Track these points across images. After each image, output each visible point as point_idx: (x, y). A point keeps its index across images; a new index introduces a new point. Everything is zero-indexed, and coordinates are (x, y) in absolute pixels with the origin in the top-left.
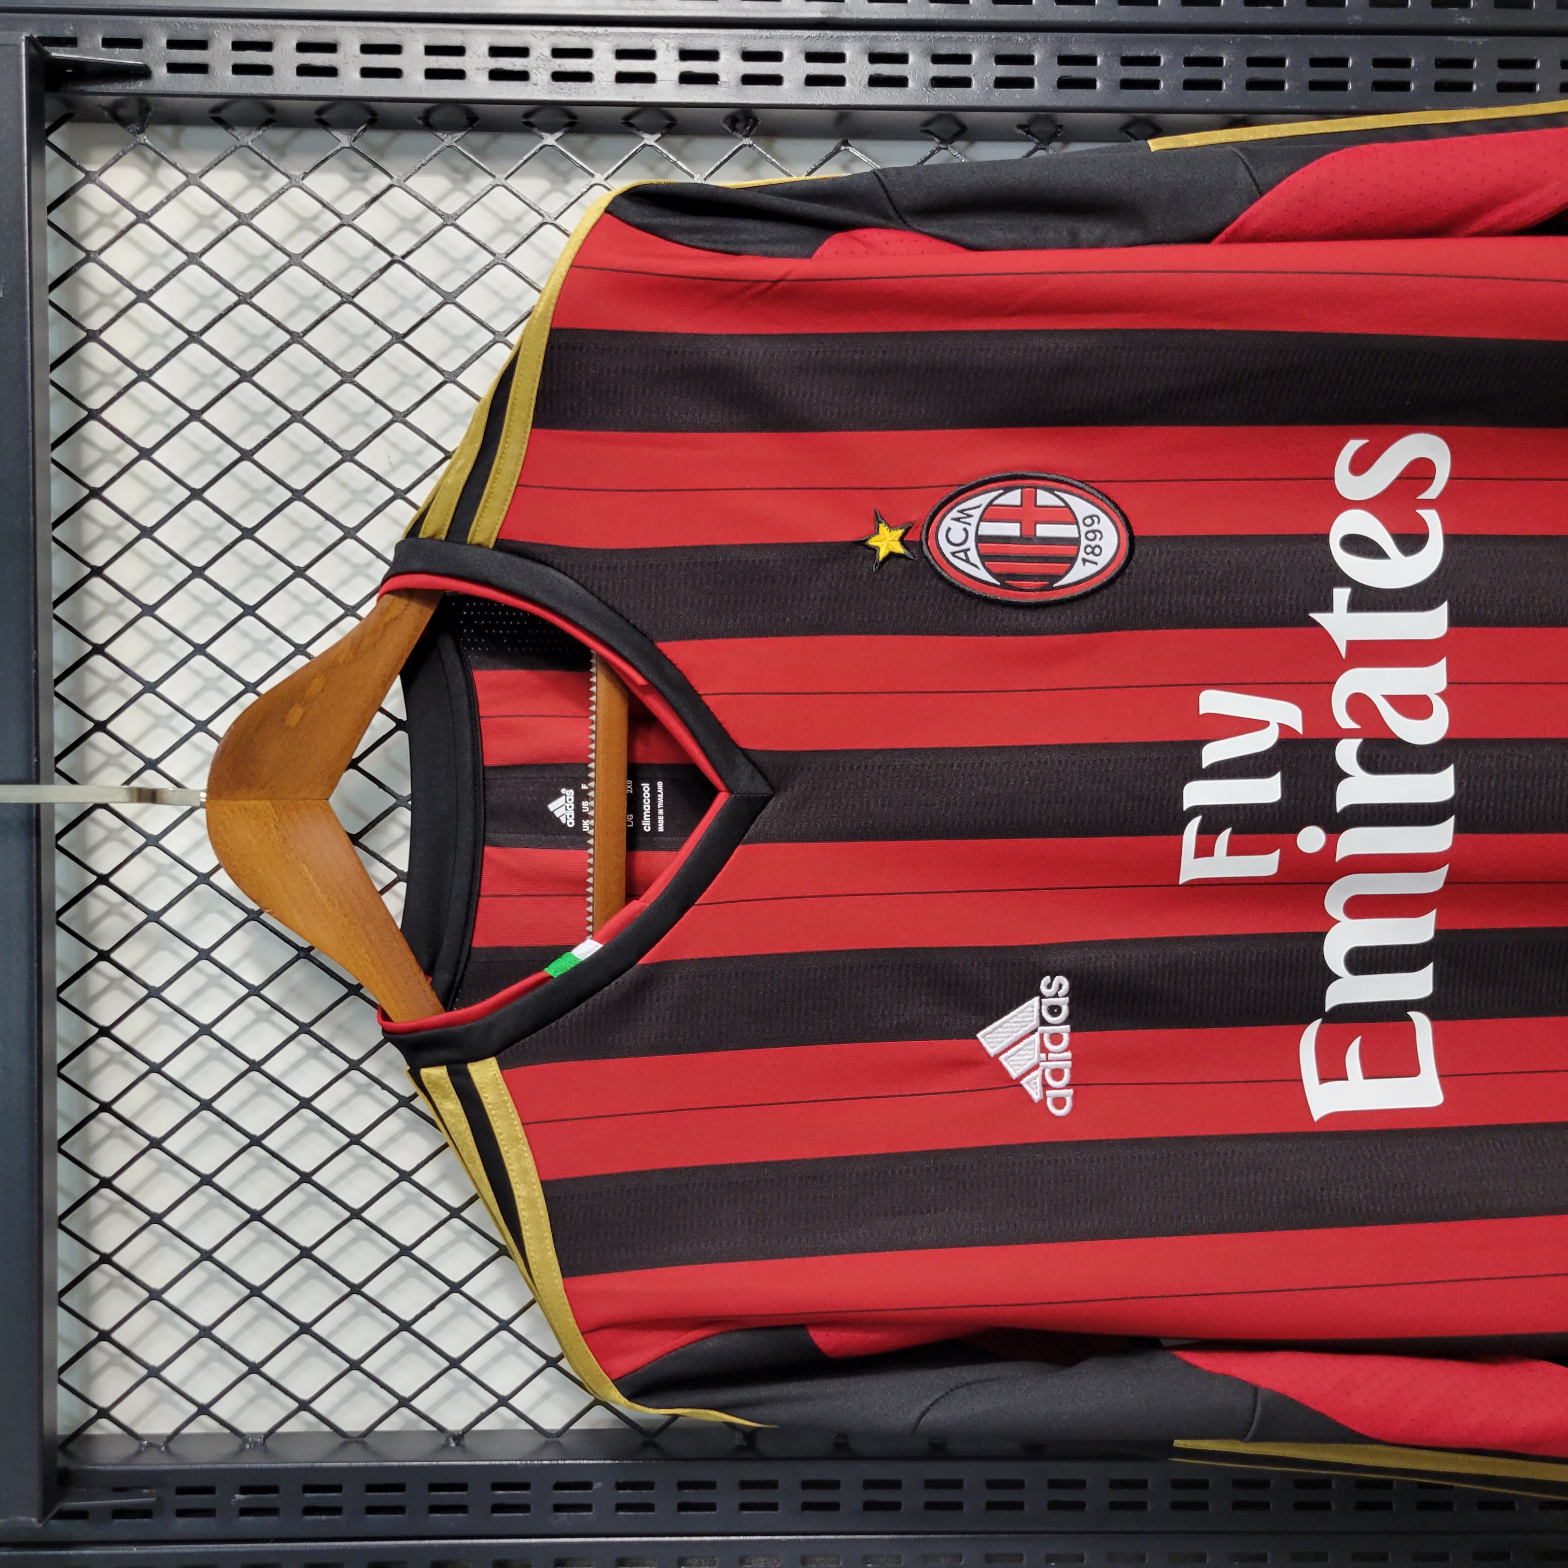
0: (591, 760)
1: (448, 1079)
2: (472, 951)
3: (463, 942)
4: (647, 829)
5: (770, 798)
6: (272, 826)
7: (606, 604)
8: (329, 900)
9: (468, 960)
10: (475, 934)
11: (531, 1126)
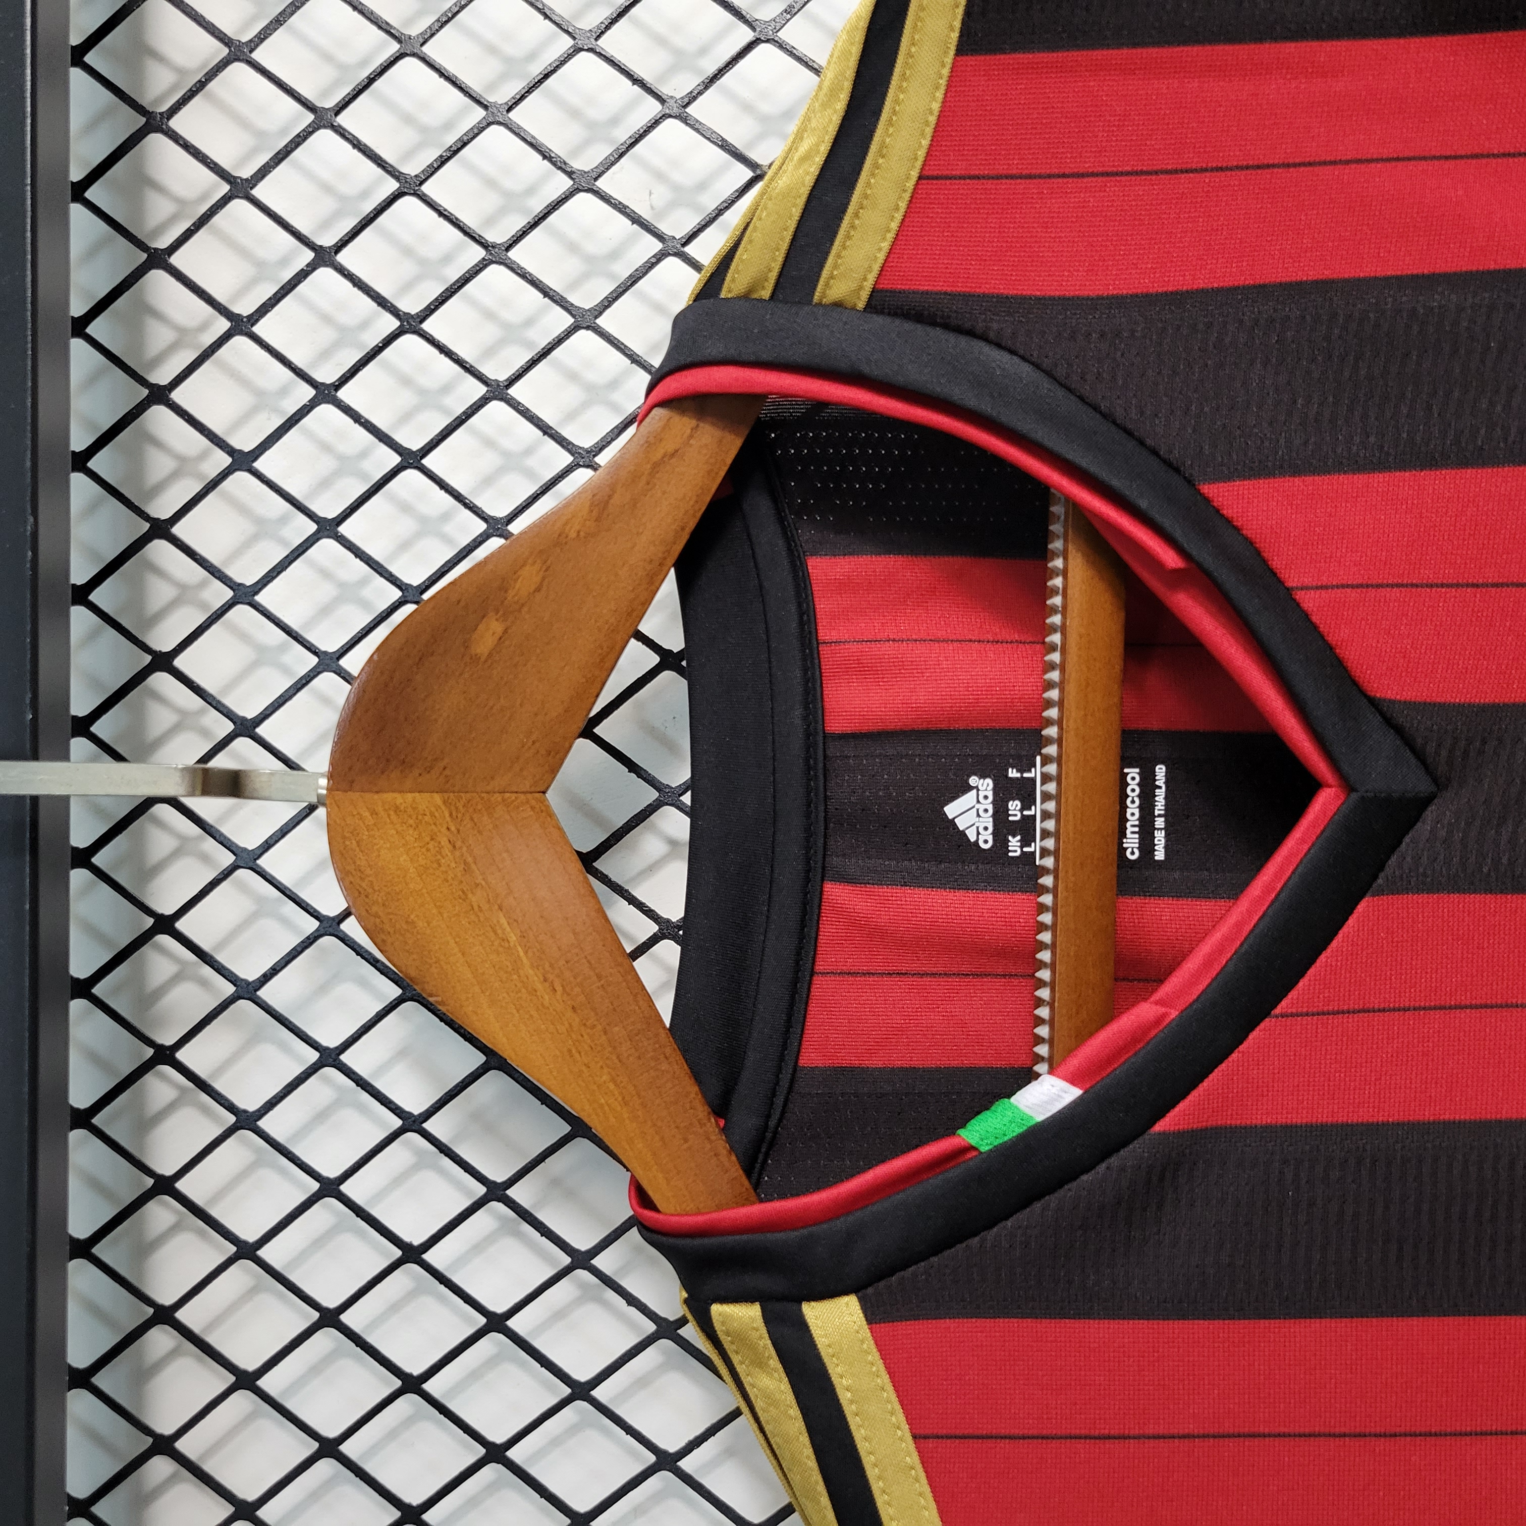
0: (1049, 722)
1: (764, 1330)
2: (798, 1074)
3: (782, 1058)
4: (1133, 855)
5: (1427, 801)
6: (444, 841)
7: (1096, 408)
8: (545, 980)
9: (790, 1089)
10: (805, 1044)
11: (931, 1444)
